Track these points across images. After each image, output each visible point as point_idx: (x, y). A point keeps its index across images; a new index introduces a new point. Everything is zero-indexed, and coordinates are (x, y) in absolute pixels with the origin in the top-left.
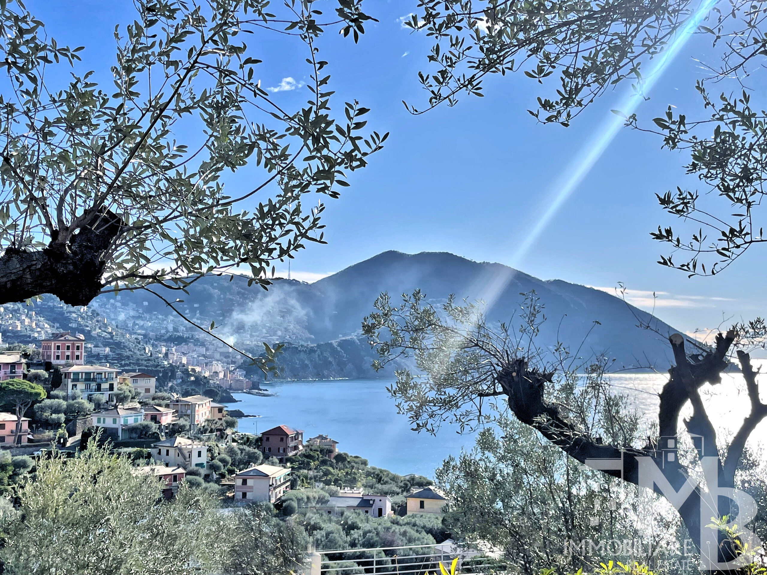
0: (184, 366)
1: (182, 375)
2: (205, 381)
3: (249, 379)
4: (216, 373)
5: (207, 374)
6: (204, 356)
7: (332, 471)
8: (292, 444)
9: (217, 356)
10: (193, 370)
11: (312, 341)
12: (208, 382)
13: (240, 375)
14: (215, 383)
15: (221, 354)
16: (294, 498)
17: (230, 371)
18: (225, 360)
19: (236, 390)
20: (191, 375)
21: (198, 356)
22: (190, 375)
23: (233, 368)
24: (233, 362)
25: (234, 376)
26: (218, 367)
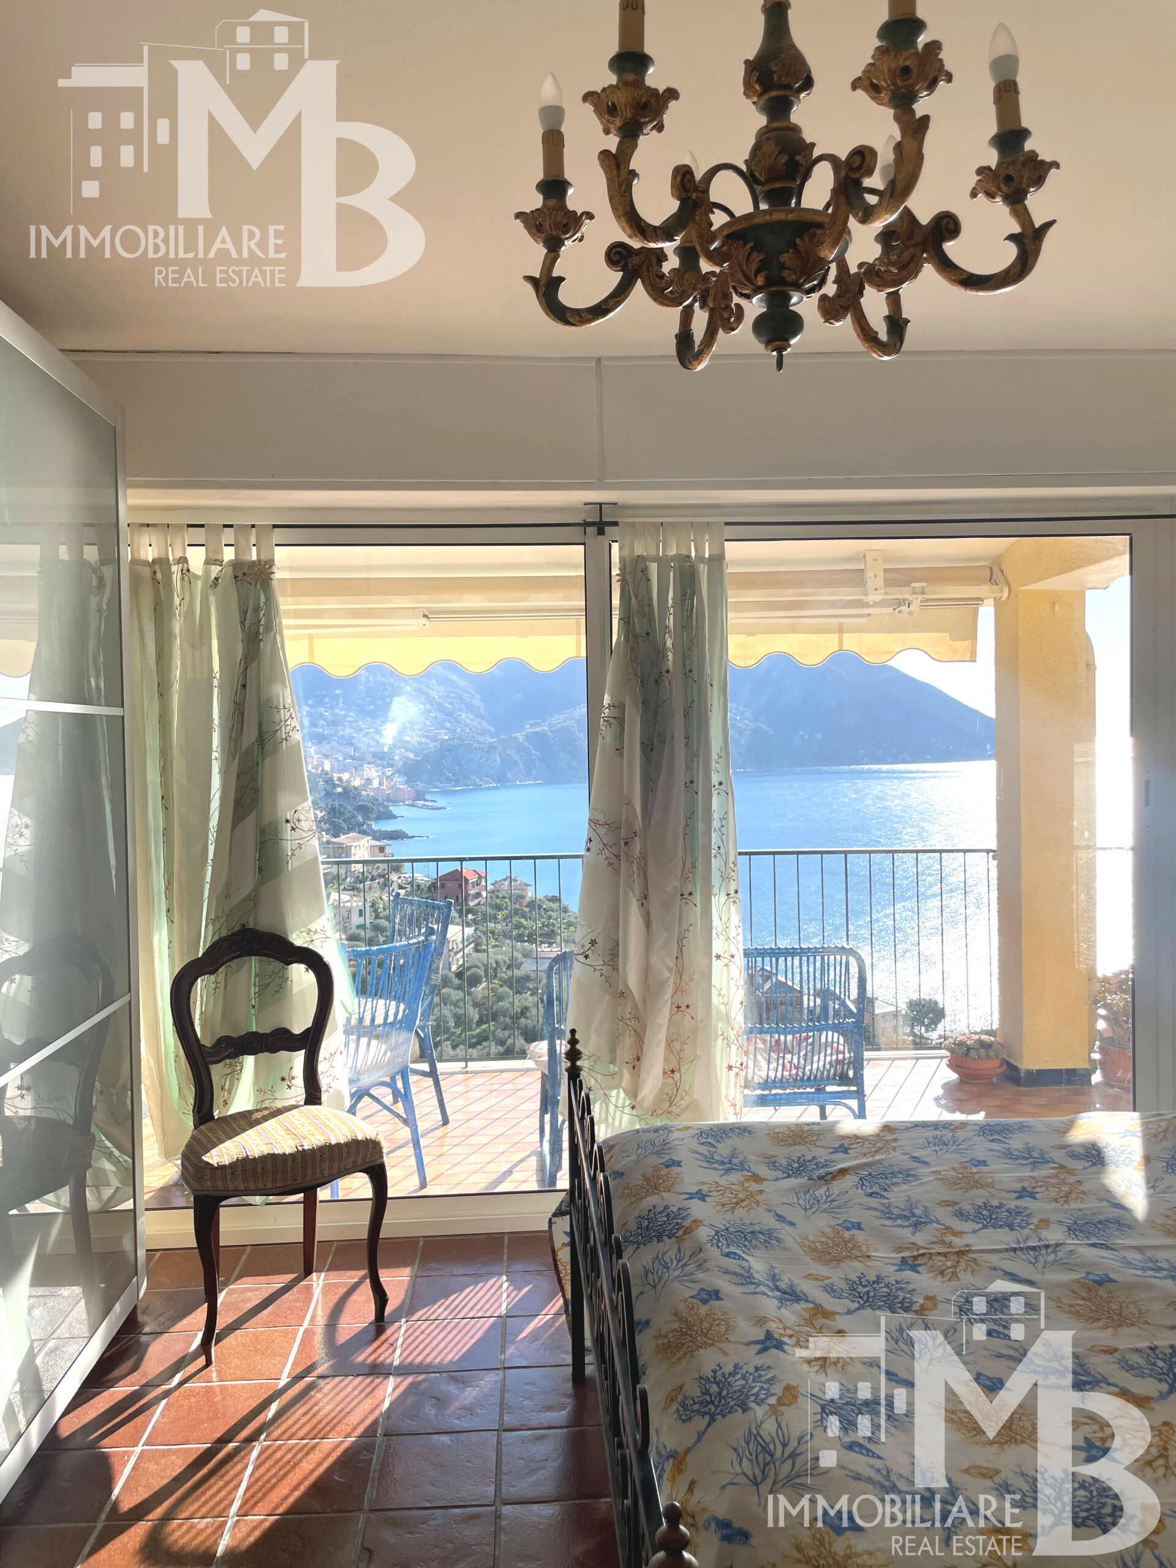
0: (327, 774)
1: (326, 786)
2: (356, 793)
3: (412, 787)
4: (369, 781)
5: (357, 783)
6: (352, 758)
7: (523, 921)
8: (472, 892)
9: (369, 758)
10: (340, 779)
11: (491, 735)
12: (360, 794)
13: (399, 782)
14: (368, 795)
15: (375, 755)
16: (479, 964)
17: (388, 777)
18: (379, 762)
19: (395, 802)
20: (338, 786)
21: (345, 759)
22: (335, 786)
23: (390, 773)
24: (391, 765)
25: (392, 783)
26: (372, 772)
